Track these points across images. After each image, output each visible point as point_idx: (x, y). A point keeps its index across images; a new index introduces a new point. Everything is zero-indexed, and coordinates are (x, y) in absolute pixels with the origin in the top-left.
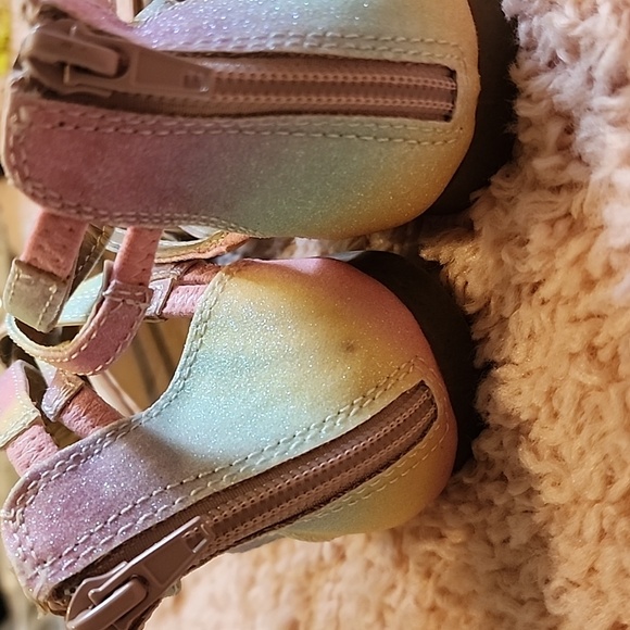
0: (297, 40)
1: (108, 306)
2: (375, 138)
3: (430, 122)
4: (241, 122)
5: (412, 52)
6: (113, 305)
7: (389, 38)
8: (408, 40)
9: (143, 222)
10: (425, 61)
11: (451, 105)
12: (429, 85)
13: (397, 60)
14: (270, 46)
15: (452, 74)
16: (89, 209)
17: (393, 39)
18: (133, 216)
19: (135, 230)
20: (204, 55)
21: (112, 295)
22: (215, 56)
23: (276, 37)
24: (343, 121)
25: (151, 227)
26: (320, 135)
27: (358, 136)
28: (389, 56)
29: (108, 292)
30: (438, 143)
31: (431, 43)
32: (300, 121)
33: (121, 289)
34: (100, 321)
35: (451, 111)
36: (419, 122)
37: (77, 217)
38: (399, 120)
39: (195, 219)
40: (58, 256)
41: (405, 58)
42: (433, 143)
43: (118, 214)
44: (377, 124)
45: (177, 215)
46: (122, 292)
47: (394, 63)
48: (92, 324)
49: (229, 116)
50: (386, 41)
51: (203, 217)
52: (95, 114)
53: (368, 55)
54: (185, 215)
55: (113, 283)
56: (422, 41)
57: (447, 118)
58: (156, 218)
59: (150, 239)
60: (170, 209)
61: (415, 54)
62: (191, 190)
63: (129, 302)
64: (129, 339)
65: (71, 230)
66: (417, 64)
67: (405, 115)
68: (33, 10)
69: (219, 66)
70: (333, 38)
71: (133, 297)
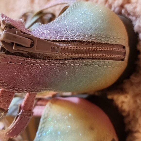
0: (84, 37)
1: (20, 118)
2: (103, 66)
3: (119, 61)
4: (66, 61)
5: (115, 41)
6: (21, 118)
7: (109, 37)
8: (113, 37)
9: (32, 92)
10: (118, 44)
11: (124, 56)
12: (119, 51)
13: (111, 43)
14: (75, 39)
15: (124, 47)
16: (17, 89)
17: (110, 37)
18: (29, 90)
19: (29, 94)
20: (56, 41)
21: (21, 115)
22: (59, 41)
23: (77, 36)
24: (95, 61)
25: (35, 93)
26: (88, 65)
27: (98, 65)
28: (109, 42)
29: (20, 114)
30: (119, 67)
31: (119, 39)
32: (83, 61)
33: (24, 113)
34: (17, 123)
35: (124, 58)
36: (116, 61)
37: (13, 91)
38: (111, 61)
39: (47, 89)
40: (5, 104)
41: (113, 43)
42: (118, 67)
43: (25, 90)
44: (105, 62)
45: (42, 89)
46: (24, 114)
47: (110, 44)
48: (14, 124)
49: (63, 59)
50: (108, 38)
51: (49, 88)
52: (22, 59)
53: (104, 42)
54: (44, 88)
55: (22, 111)
56: (117, 38)
57: (123, 60)
58: (36, 90)
59: (33, 96)
60: (41, 87)
61: (115, 42)
62: (47, 81)
63: (26, 117)
64: (25, 128)
65: (10, 95)
66: (116, 45)
67: (112, 59)
68: (3, 26)
69: (61, 45)
70: (94, 37)
71: (28, 115)
